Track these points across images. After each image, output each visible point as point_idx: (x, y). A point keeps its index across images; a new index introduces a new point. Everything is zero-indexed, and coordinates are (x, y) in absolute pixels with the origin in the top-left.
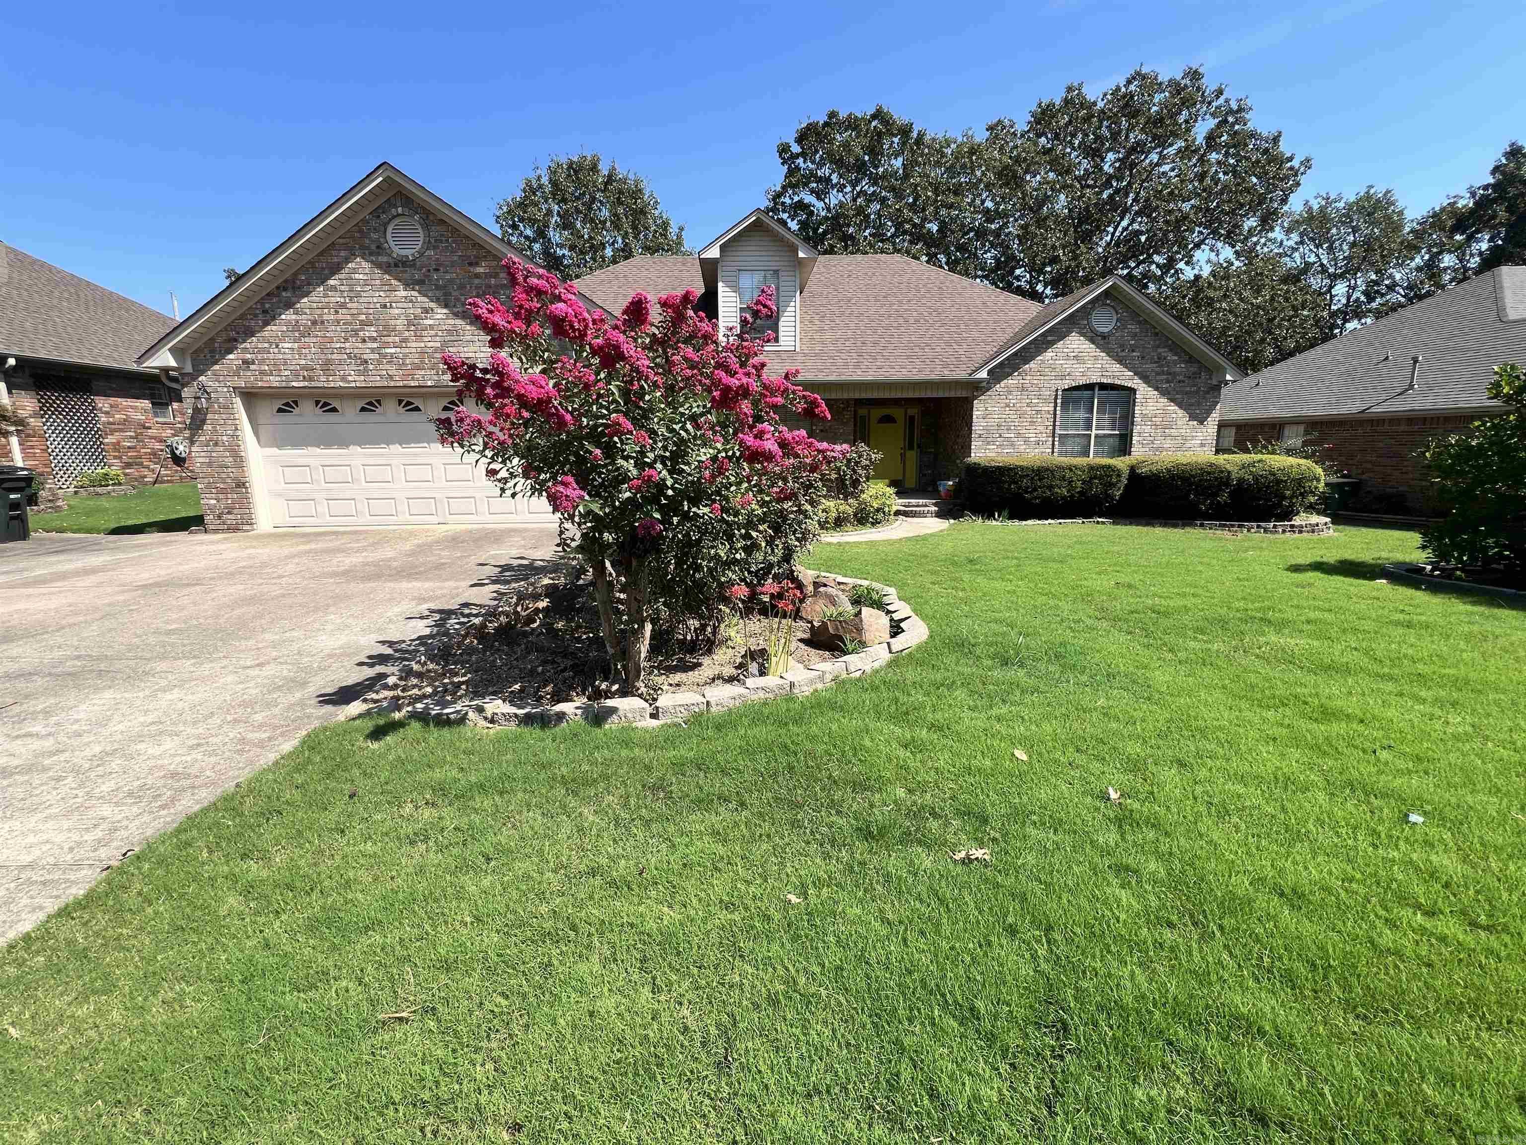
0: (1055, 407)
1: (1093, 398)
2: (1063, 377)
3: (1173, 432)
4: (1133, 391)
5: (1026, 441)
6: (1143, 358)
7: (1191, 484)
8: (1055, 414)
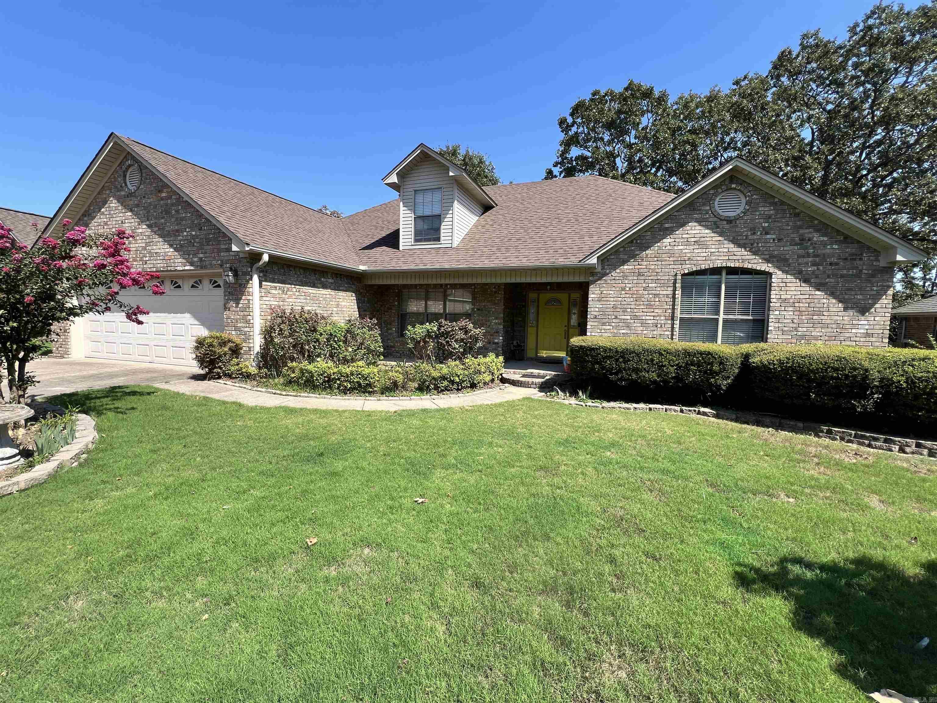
0: (675, 290)
1: (720, 283)
2: (682, 262)
3: (825, 319)
4: (769, 275)
5: (643, 324)
6: (780, 240)
7: (810, 381)
8: (674, 297)
